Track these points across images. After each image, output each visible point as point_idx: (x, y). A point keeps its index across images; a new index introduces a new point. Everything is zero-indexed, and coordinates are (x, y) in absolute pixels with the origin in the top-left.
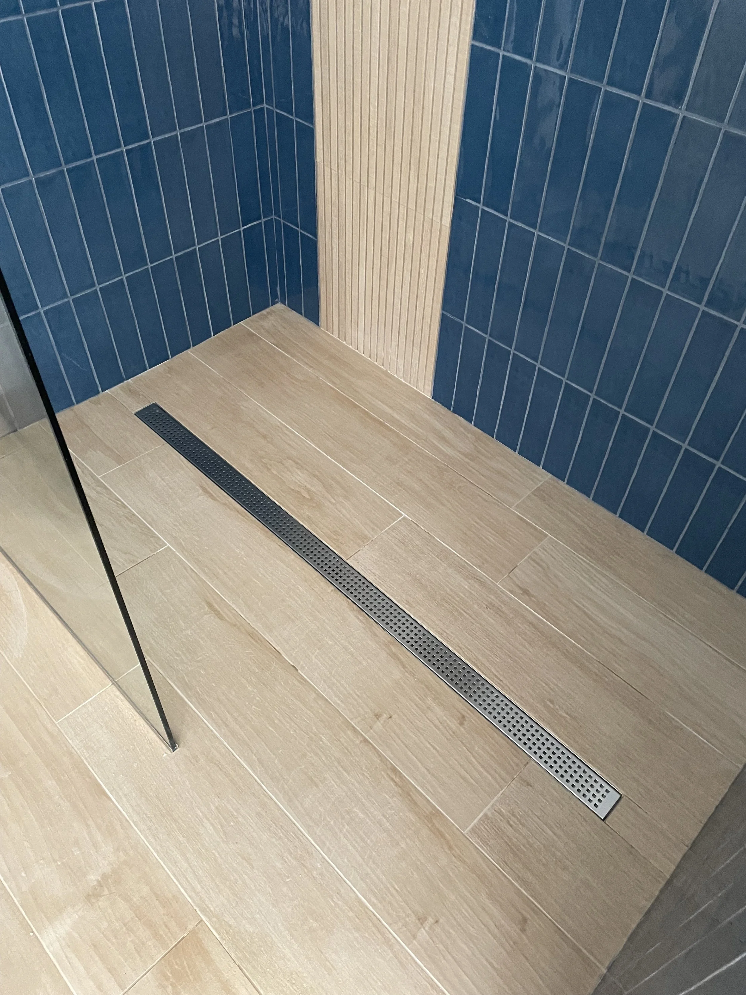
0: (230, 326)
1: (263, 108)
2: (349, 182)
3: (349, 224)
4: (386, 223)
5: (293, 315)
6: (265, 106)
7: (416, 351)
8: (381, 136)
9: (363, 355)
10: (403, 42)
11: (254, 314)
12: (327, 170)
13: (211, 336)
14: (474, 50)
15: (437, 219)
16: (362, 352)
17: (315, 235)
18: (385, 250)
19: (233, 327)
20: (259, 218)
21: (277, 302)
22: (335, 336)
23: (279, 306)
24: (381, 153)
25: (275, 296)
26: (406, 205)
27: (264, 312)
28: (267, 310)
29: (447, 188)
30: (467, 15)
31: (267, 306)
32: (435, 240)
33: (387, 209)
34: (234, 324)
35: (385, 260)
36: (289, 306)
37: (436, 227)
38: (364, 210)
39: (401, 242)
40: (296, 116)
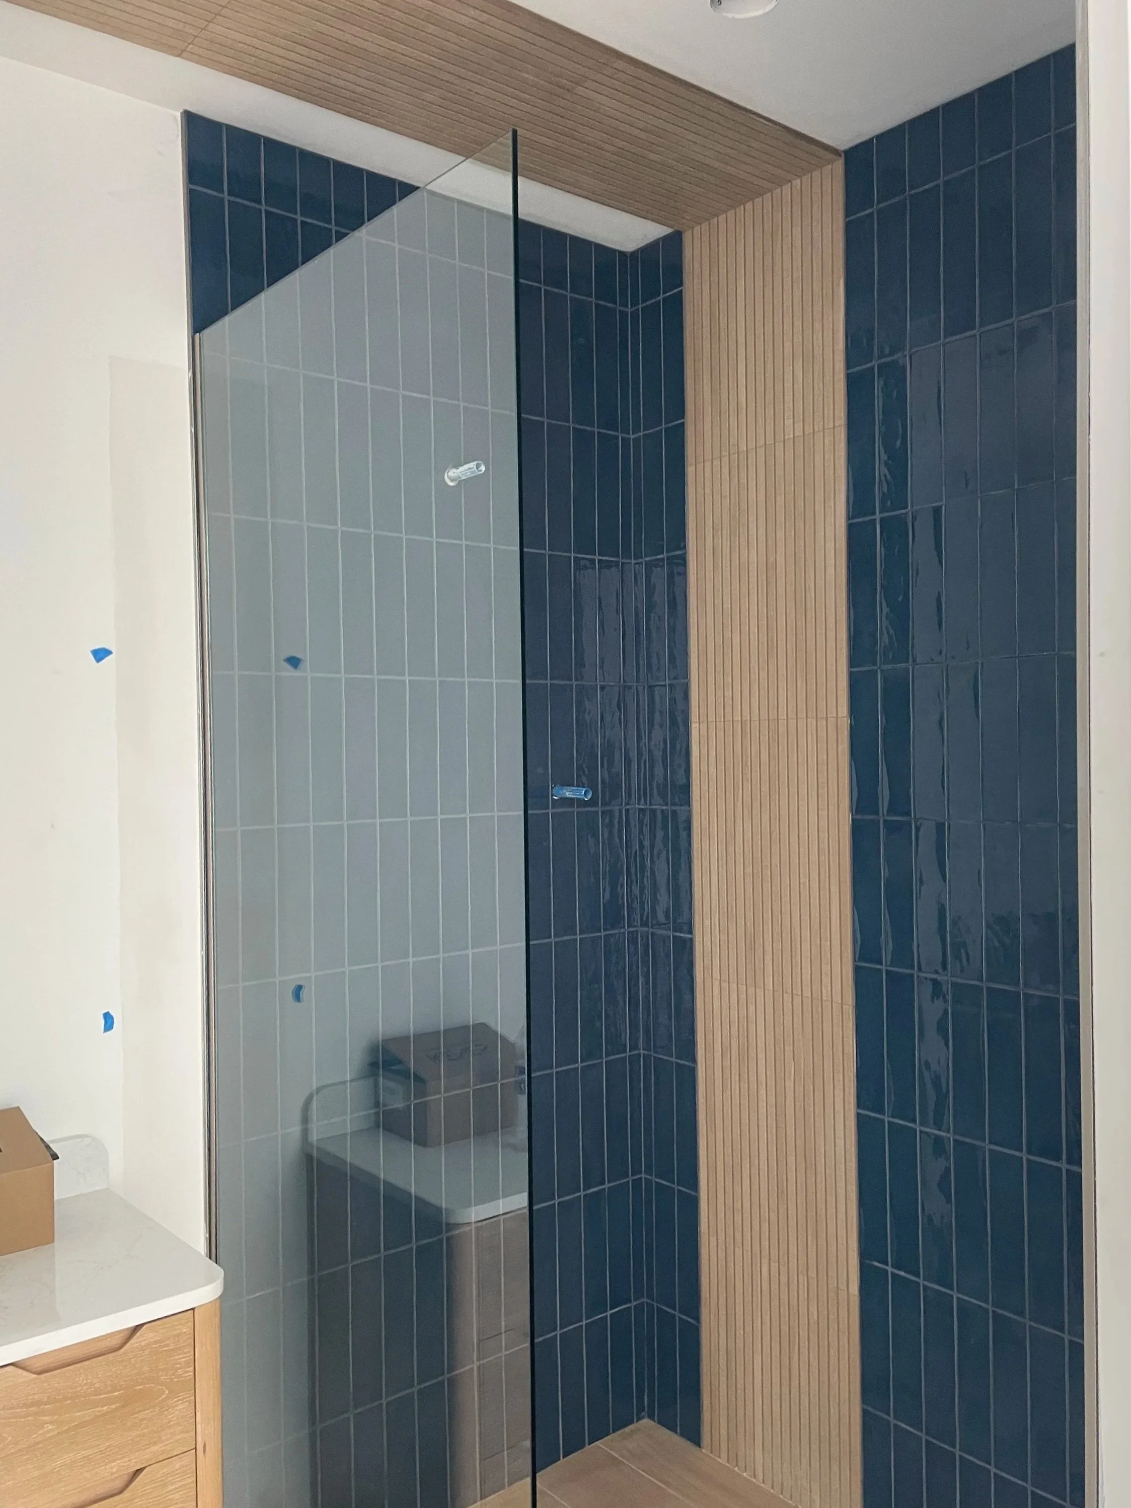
0: (583, 1446)
1: (641, 1178)
2: (739, 1252)
3: (739, 1300)
4: (784, 1296)
5: (665, 1434)
6: (643, 1175)
7: (835, 1468)
8: (774, 1201)
9: (762, 1485)
10: (790, 1111)
11: (614, 1432)
12: (713, 1240)
13: (559, 1459)
14: (858, 1116)
15: (843, 1287)
16: (761, 1481)
17: (698, 1318)
18: (785, 1328)
19: (587, 1447)
20: (630, 1301)
21: (643, 1418)
22: (723, 1460)
23: (646, 1422)
24: (773, 1216)
25: (641, 1409)
26: (805, 1273)
27: (627, 1429)
28: (631, 1427)
29: (850, 1252)
30: (849, 1088)
31: (632, 1422)
32: (843, 1313)
33: (784, 1279)
34: (589, 1444)
35: (785, 1344)
36: (659, 1423)
37: (843, 1295)
38: (757, 1292)
39: (804, 1321)
40: (678, 1184)
